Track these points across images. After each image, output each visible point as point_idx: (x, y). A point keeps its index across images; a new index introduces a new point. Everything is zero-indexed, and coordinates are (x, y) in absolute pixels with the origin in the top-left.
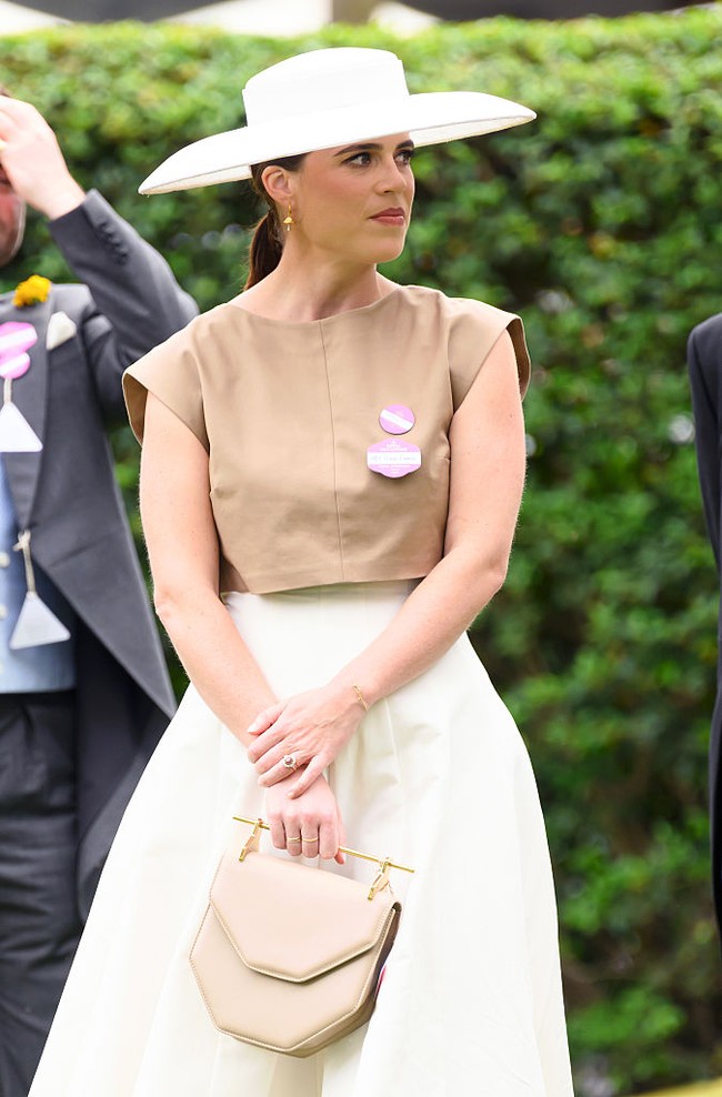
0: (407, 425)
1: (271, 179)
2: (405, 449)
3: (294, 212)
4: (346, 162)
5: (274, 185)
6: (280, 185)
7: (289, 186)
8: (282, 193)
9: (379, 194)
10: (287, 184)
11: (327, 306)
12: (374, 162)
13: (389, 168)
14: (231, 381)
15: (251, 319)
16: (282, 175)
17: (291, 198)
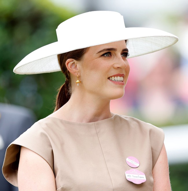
0: (138, 165)
1: (69, 65)
2: (140, 174)
3: (79, 77)
4: (103, 55)
5: (71, 67)
6: (73, 67)
7: (77, 67)
8: (74, 70)
9: (114, 68)
10: (76, 66)
11: (95, 118)
12: (113, 57)
13: (119, 58)
14: (62, 144)
15: (61, 121)
16: (74, 63)
17: (78, 72)
